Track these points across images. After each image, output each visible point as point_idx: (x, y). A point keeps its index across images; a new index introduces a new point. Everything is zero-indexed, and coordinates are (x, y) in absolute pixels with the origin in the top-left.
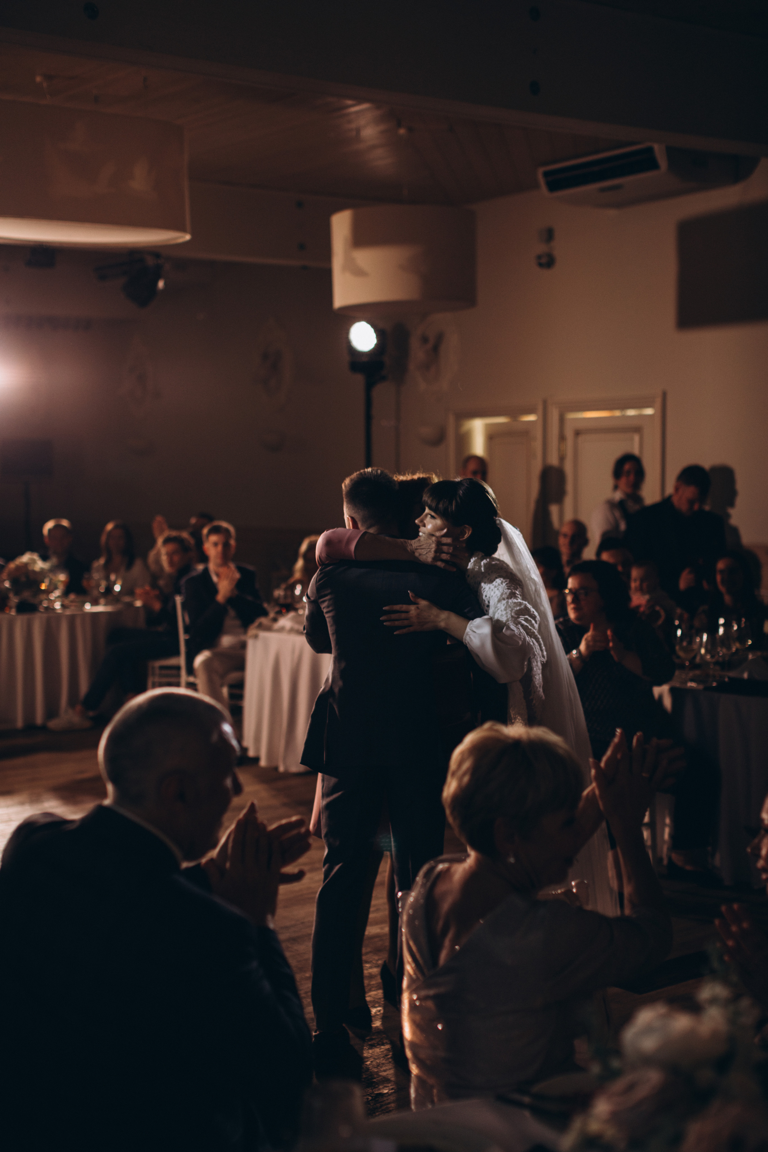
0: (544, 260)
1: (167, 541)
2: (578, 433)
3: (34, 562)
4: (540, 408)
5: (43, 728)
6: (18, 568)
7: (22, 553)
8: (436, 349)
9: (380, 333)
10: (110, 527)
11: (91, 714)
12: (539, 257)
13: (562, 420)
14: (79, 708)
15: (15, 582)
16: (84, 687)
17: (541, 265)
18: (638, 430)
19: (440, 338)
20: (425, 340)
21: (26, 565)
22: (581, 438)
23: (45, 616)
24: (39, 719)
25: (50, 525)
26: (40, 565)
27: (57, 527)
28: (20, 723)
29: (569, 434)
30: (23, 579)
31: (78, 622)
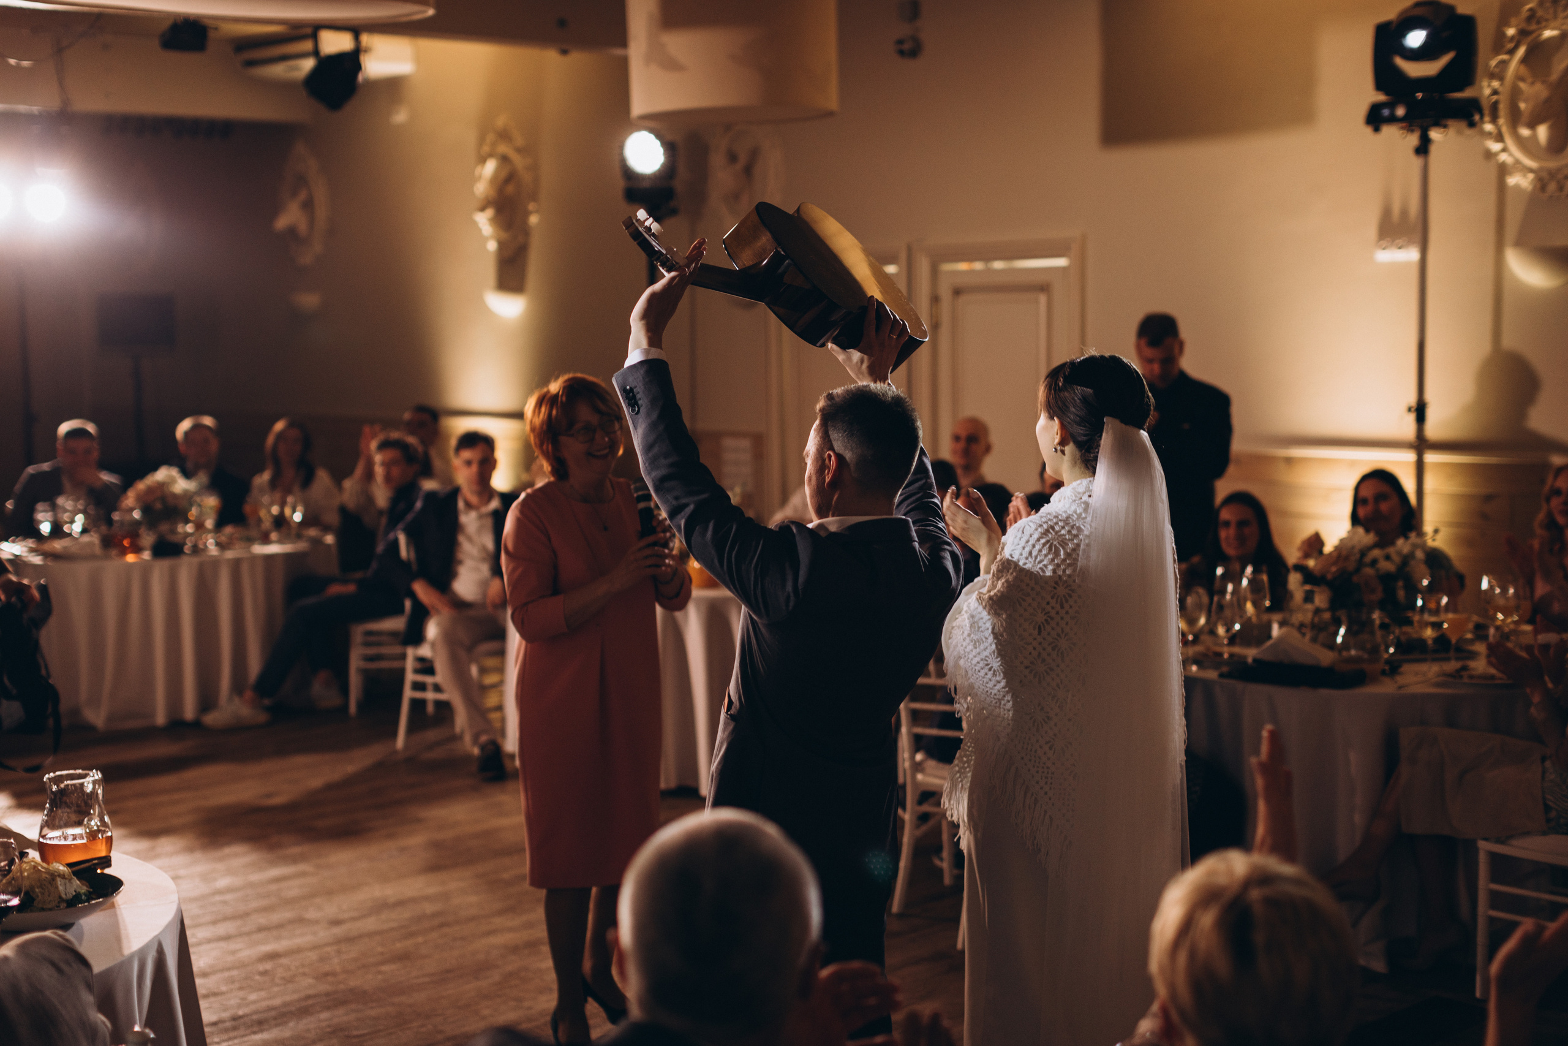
0: (906, 47)
1: (384, 446)
2: (957, 292)
3: (173, 481)
4: (903, 256)
5: (196, 725)
6: (150, 490)
7: (155, 468)
8: (748, 170)
9: (670, 147)
10: (279, 426)
11: (267, 702)
12: (900, 42)
13: (935, 272)
14: (249, 694)
15: (146, 510)
16: (255, 665)
17: (902, 53)
18: (1044, 288)
19: (754, 154)
20: (732, 158)
21: (161, 486)
22: (963, 299)
23: (195, 560)
24: (189, 712)
25: (185, 425)
26: (182, 485)
27: (196, 427)
28: (161, 719)
29: (945, 292)
30: (158, 506)
31: (245, 569)
